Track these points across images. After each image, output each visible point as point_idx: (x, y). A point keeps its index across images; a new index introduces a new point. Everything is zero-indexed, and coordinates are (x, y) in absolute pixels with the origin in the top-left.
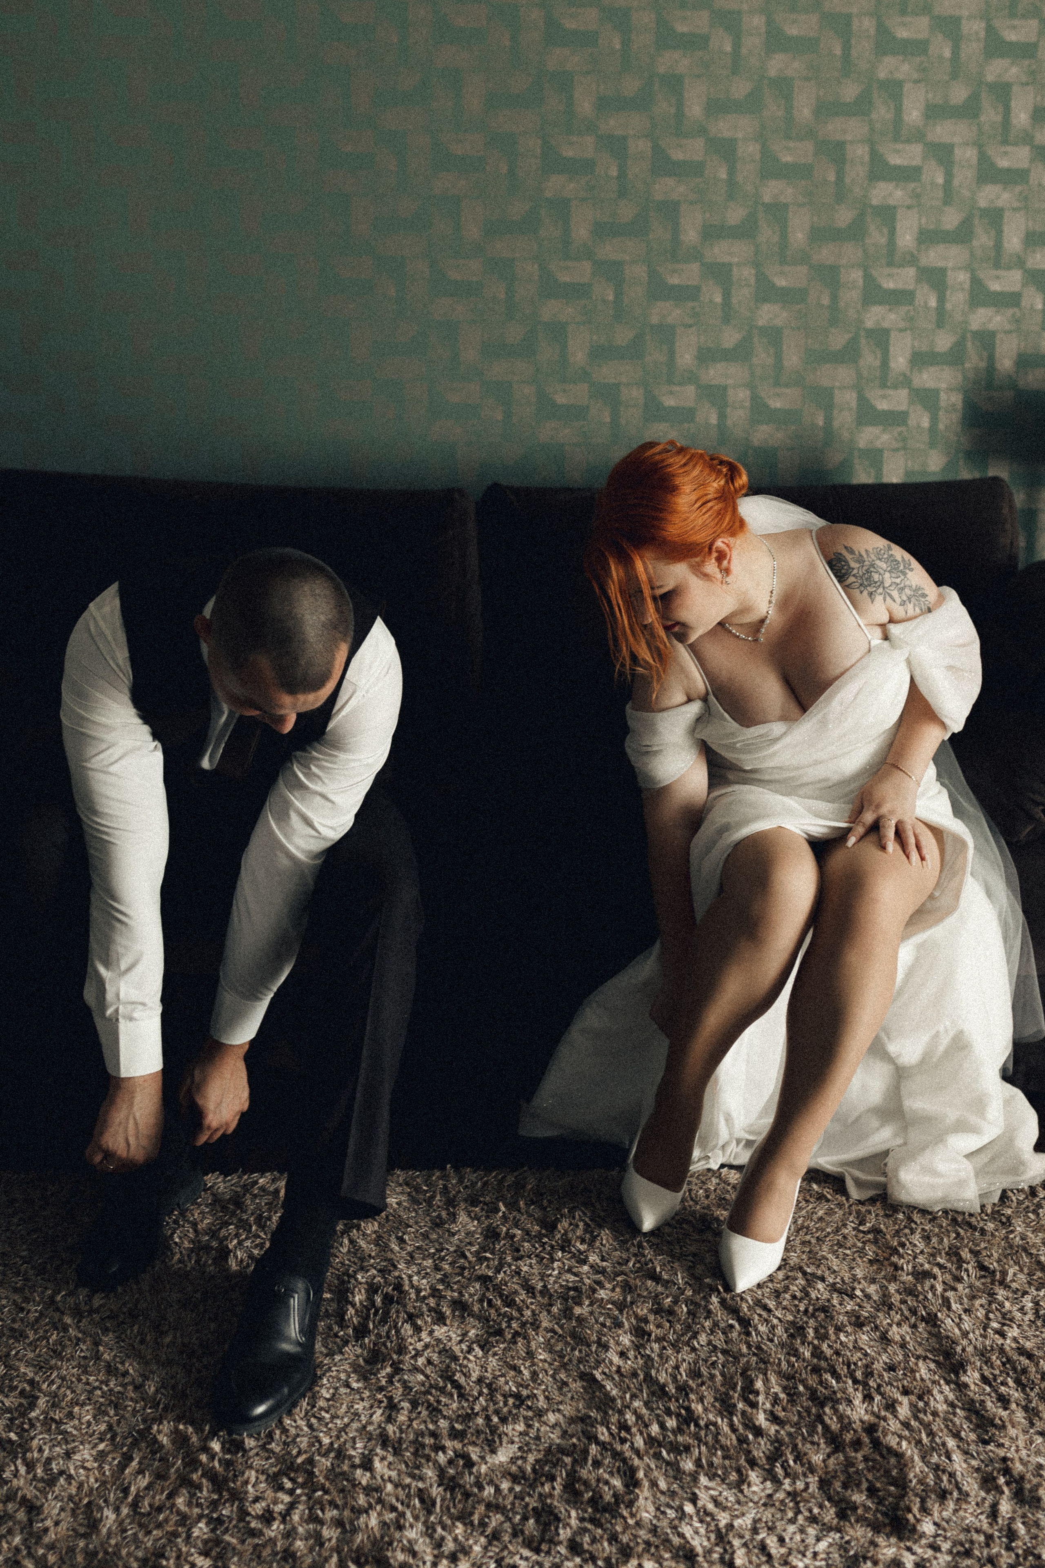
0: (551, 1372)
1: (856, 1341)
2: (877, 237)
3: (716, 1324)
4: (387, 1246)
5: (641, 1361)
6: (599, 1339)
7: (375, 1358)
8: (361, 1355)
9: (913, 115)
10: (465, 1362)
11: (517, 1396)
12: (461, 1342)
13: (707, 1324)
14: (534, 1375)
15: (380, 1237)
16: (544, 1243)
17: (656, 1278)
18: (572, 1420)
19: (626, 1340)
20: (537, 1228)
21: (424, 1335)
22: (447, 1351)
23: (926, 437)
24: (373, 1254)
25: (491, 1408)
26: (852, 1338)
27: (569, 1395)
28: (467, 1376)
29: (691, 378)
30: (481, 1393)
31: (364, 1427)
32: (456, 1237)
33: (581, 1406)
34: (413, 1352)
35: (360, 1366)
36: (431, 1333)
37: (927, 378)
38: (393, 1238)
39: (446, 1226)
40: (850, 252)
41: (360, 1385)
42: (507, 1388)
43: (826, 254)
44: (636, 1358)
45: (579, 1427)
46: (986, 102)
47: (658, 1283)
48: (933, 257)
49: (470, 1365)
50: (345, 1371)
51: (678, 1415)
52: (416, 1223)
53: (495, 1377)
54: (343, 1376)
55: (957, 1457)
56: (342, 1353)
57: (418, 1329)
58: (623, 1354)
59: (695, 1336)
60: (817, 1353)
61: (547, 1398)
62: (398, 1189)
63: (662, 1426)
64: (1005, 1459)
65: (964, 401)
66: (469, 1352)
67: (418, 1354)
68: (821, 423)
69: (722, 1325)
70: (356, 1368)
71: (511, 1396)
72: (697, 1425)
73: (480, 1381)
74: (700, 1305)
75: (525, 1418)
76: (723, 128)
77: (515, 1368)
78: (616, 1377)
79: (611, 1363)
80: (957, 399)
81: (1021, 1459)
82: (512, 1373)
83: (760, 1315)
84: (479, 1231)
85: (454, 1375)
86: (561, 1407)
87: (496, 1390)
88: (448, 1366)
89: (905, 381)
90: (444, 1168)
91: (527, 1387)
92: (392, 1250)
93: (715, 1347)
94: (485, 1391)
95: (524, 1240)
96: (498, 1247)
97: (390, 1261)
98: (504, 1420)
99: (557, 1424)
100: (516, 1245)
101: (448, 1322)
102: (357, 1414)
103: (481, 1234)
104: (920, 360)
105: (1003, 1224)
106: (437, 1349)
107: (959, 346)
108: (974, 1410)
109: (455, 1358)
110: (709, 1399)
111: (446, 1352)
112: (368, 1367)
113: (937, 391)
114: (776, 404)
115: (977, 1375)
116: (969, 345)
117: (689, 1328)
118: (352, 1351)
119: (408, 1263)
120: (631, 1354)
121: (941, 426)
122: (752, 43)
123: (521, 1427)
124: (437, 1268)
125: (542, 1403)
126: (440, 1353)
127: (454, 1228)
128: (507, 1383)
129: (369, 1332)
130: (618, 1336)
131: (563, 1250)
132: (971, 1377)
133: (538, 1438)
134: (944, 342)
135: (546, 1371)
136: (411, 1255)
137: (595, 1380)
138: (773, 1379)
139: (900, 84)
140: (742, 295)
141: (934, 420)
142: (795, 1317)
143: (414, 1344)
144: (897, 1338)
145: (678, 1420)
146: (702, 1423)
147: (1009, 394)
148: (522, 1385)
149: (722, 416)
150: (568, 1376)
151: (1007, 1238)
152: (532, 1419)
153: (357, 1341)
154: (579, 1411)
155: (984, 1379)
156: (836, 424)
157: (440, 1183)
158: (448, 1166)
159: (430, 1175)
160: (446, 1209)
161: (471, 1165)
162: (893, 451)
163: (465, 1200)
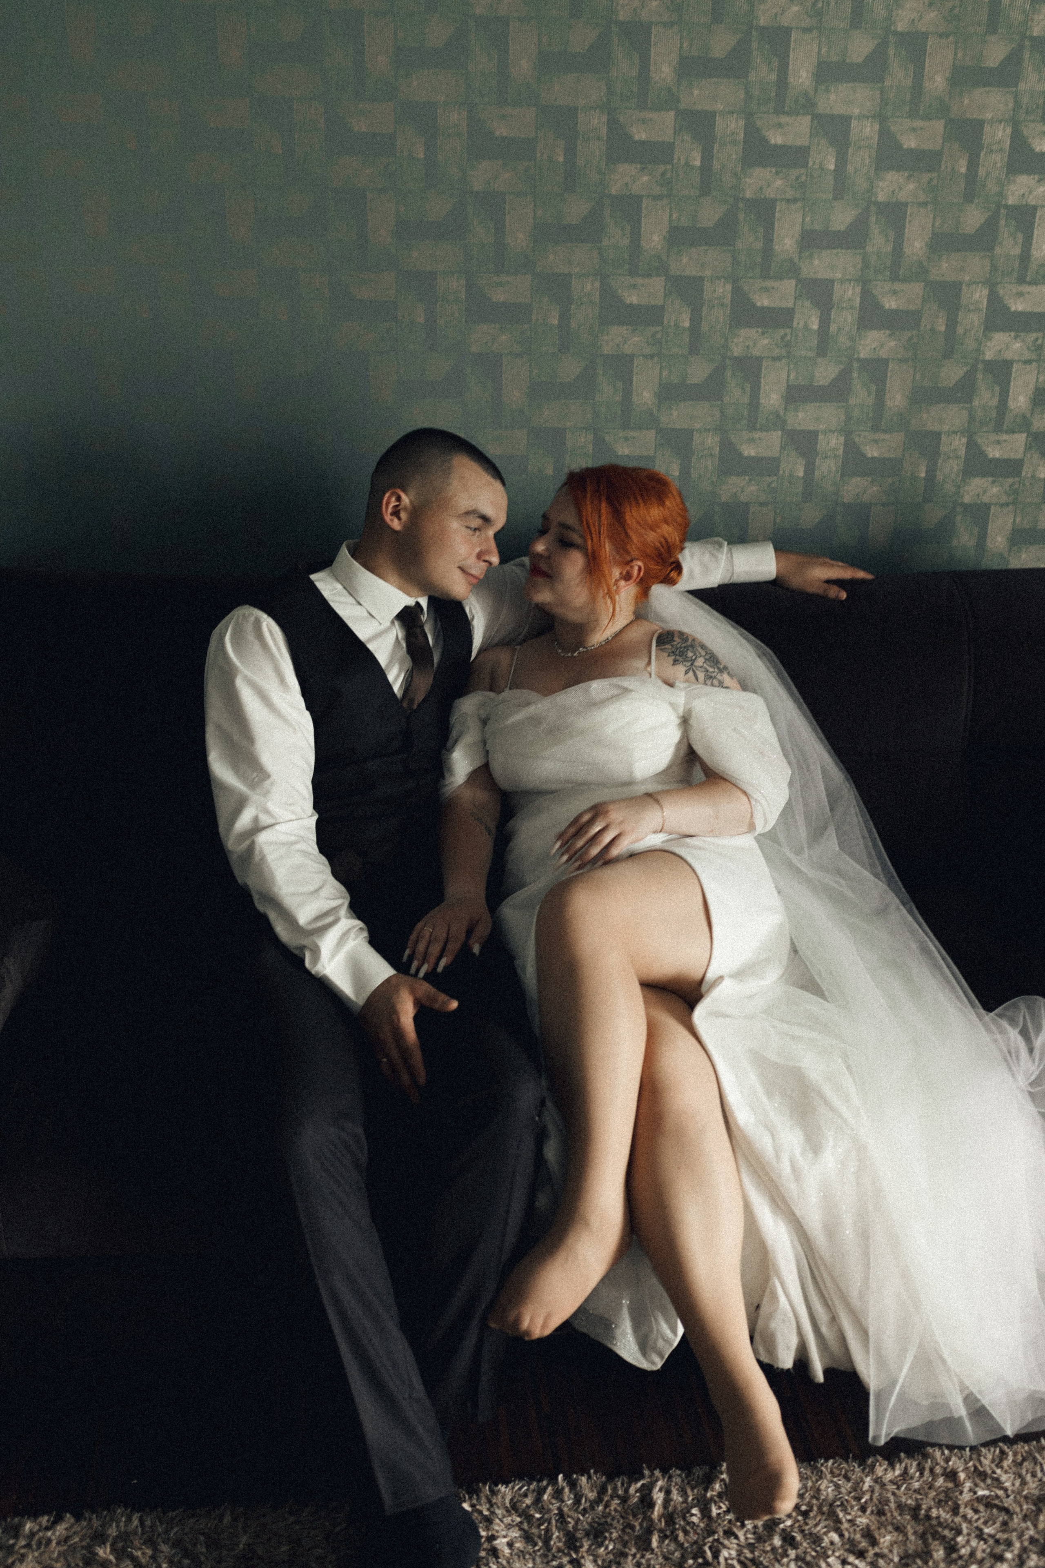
23: (1040, 490)
62: (507, 1520)
68: (923, 475)
90: (553, 1480)
140: (844, 320)
157: (554, 1508)
158: (560, 1477)
159: (541, 1492)
160: (569, 1555)
161: (584, 1471)
162: (1002, 505)
163: (587, 1534)
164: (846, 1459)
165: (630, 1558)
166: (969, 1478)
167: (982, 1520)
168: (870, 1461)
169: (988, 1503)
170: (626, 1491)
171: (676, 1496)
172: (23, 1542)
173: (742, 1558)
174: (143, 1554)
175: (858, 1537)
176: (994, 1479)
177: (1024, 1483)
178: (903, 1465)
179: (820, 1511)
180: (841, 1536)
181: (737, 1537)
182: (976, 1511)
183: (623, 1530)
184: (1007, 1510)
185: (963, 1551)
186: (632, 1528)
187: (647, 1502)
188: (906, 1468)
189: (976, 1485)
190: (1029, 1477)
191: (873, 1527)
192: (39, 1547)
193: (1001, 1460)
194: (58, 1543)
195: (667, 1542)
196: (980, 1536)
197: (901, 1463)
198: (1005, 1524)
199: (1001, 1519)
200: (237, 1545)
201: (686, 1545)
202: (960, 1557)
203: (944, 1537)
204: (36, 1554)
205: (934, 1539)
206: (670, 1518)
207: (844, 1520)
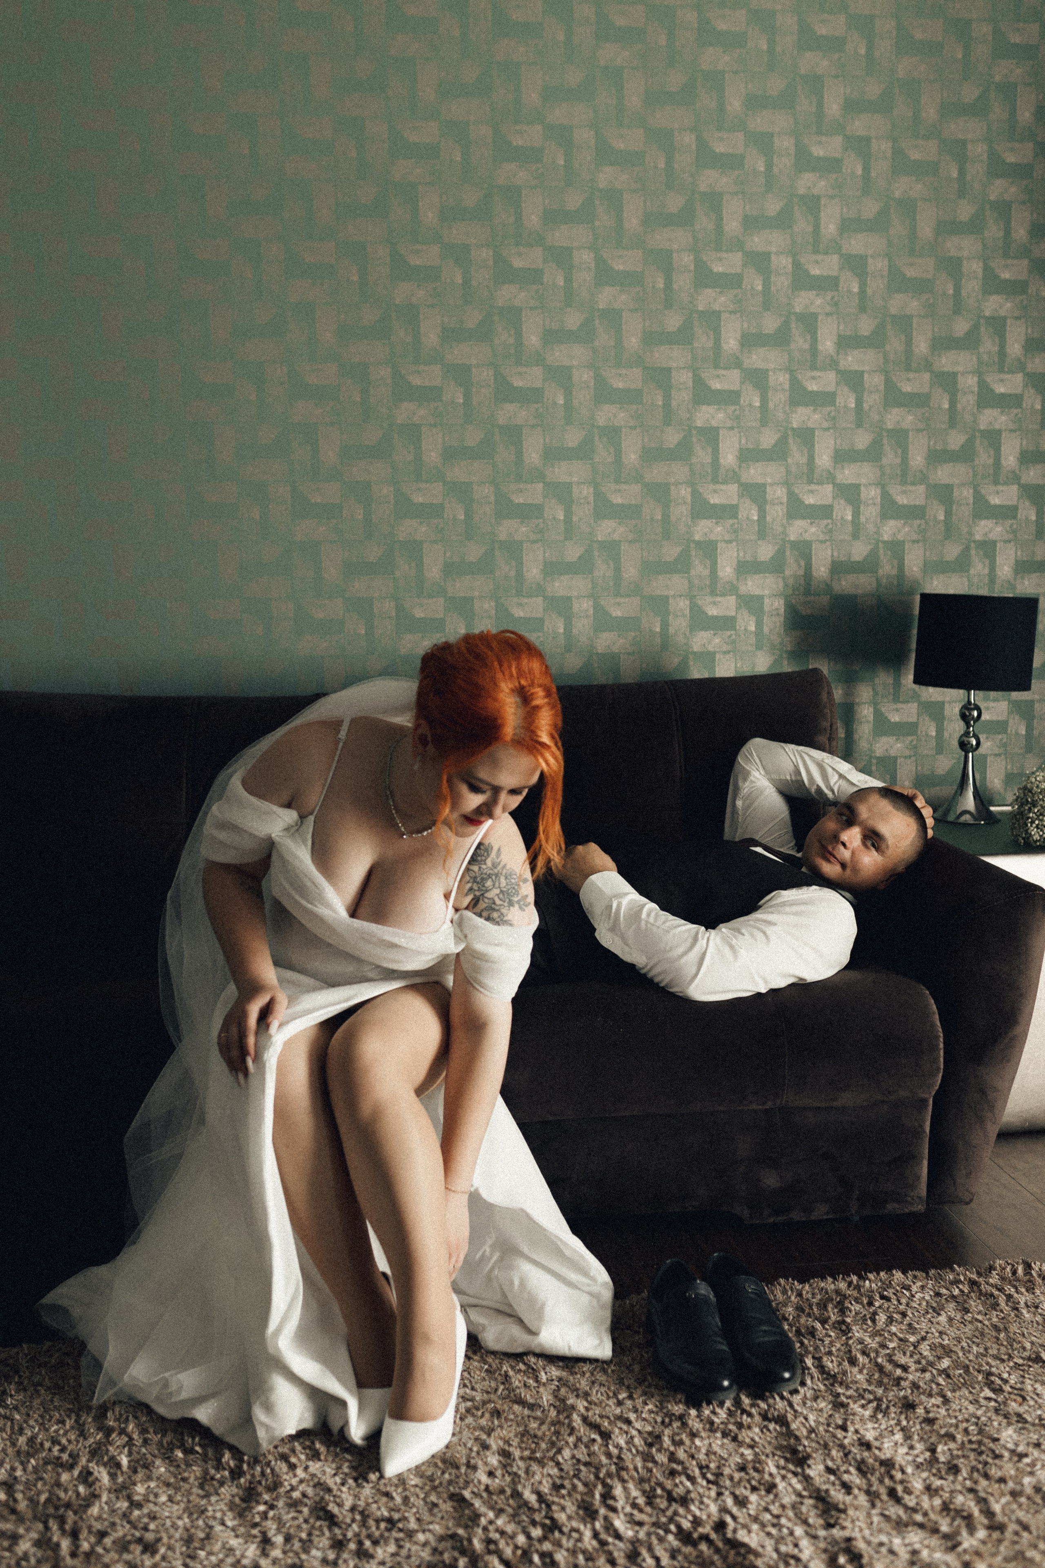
0: (422, 1496)
1: (710, 1444)
2: (702, 456)
3: (579, 1439)
5: (508, 1479)
6: (469, 1462)
7: (250, 1496)
8: (237, 1495)
9: (731, 343)
10: (339, 1493)
11: (390, 1521)
12: (335, 1475)
13: (571, 1440)
14: (406, 1500)
17: (521, 1402)
18: (442, 1538)
19: (494, 1460)
21: (300, 1472)
22: (321, 1484)
23: (753, 640)
25: (364, 1532)
26: (706, 1442)
27: (440, 1515)
28: (340, 1505)
29: (539, 590)
30: (353, 1520)
31: (238, 1561)
33: (450, 1525)
34: (288, 1488)
35: (237, 1506)
36: (306, 1468)
37: (752, 586)
40: (679, 471)
41: (235, 1523)
42: (379, 1513)
43: (656, 473)
44: (503, 1476)
45: (449, 1544)
46: (796, 331)
47: (524, 1407)
48: (754, 473)
49: (343, 1496)
50: (221, 1510)
51: (543, 1526)
53: (368, 1504)
54: (219, 1515)
55: (804, 1543)
56: (218, 1494)
57: (292, 1467)
58: (491, 1474)
59: (559, 1451)
60: (672, 1458)
61: (418, 1520)
63: (529, 1537)
64: (849, 1540)
65: (785, 605)
66: (343, 1484)
67: (293, 1489)
68: (658, 629)
69: (585, 1439)
70: (232, 1506)
71: (383, 1520)
72: (561, 1532)
73: (353, 1509)
74: (564, 1424)
75: (397, 1540)
76: (559, 355)
77: (387, 1495)
78: (485, 1495)
79: (479, 1482)
80: (779, 604)
81: (864, 1538)
82: (384, 1499)
83: (621, 1429)
85: (327, 1504)
86: (431, 1527)
87: (368, 1516)
88: (322, 1498)
89: (733, 589)
91: (399, 1511)
93: (579, 1461)
94: (358, 1517)
98: (375, 1543)
99: (425, 1544)
101: (322, 1457)
102: (231, 1550)
104: (745, 568)
105: (843, 1331)
106: (311, 1483)
107: (780, 556)
108: (821, 1499)
109: (329, 1490)
110: (571, 1508)
111: (319, 1485)
112: (244, 1505)
113: (760, 598)
114: (617, 613)
115: (821, 1467)
116: (788, 553)
117: (553, 1444)
118: (226, 1491)
120: (499, 1473)
121: (766, 630)
122: (584, 278)
123: (392, 1548)
125: (413, 1525)
126: (315, 1486)
128: (379, 1508)
129: (244, 1473)
130: (486, 1457)
132: (816, 1470)
133: (409, 1557)
134: (766, 552)
135: (417, 1496)
137: (463, 1499)
138: (631, 1485)
139: (717, 315)
140: (582, 513)
141: (759, 624)
142: (653, 1427)
143: (288, 1480)
144: (748, 1440)
145: (543, 1529)
146: (565, 1530)
147: (825, 599)
148: (393, 1510)
149: (568, 625)
150: (439, 1497)
151: (847, 1344)
152: (403, 1540)
153: (232, 1482)
154: (448, 1528)
155: (829, 1470)
156: (672, 630)
162: (725, 653)
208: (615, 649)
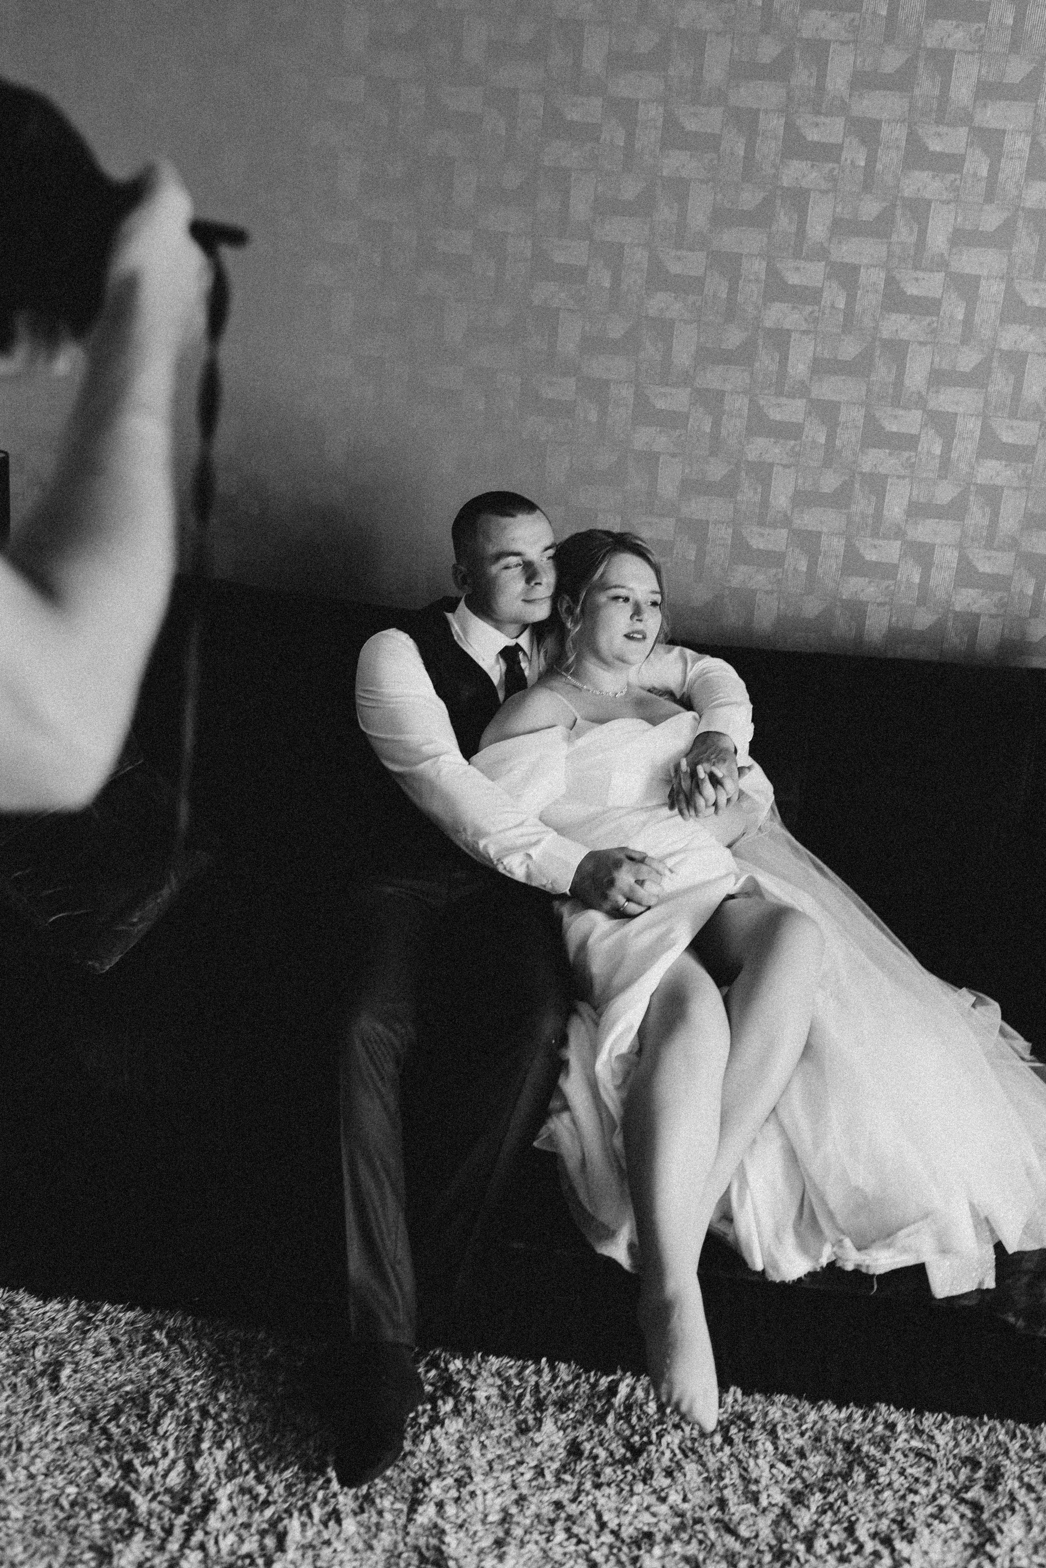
4: (467, 1450)
15: (462, 1439)
16: (627, 1472)
20: (623, 1451)
24: (453, 1458)
29: (898, 533)
32: (539, 1448)
38: (475, 1442)
39: (531, 1434)
52: (502, 1425)
62: (490, 1381)
84: (563, 1444)
90: (537, 1362)
92: (471, 1457)
95: (606, 1464)
96: (578, 1468)
97: (467, 1468)
100: (598, 1468)
103: (565, 1448)
119: (486, 1474)
124: (514, 1486)
127: (538, 1437)
131: (644, 1481)
136: (490, 1463)
157: (533, 1379)
158: (544, 1360)
159: (524, 1368)
160: (534, 1412)
161: (567, 1361)
163: (555, 1403)
164: (800, 1398)
165: (585, 1426)
166: (907, 1431)
167: (909, 1463)
168: (821, 1403)
169: (919, 1454)
170: (597, 1381)
171: (640, 1393)
172: (100, 1317)
173: (683, 1446)
174: (190, 1344)
175: (791, 1452)
176: (928, 1436)
177: (957, 1445)
178: (849, 1411)
179: (764, 1427)
180: (776, 1448)
181: (683, 1430)
182: (906, 1456)
183: (586, 1407)
184: (934, 1462)
185: (881, 1480)
186: (595, 1407)
187: (612, 1390)
188: (851, 1414)
189: (912, 1437)
190: (963, 1442)
191: (806, 1448)
192: (111, 1323)
193: (941, 1424)
194: (126, 1324)
195: (621, 1422)
196: (902, 1473)
197: (848, 1408)
198: (928, 1470)
199: (927, 1465)
200: (266, 1354)
201: (637, 1427)
202: (879, 1484)
203: (868, 1467)
204: (108, 1327)
205: (859, 1465)
206: (628, 1408)
207: (782, 1437)
208: (975, 608)
